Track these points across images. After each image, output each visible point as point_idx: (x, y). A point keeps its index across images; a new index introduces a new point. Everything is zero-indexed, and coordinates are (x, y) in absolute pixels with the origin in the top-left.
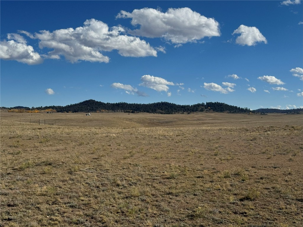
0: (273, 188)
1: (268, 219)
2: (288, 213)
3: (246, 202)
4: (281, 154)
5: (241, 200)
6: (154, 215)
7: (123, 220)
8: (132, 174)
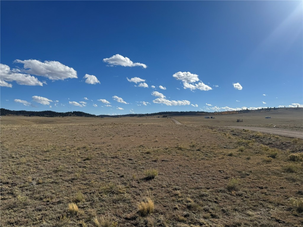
0: (101, 153)
1: (96, 168)
2: (106, 165)
3: (87, 161)
4: (107, 136)
5: (84, 160)
6: (33, 173)
7: (13, 177)
8: (23, 151)
